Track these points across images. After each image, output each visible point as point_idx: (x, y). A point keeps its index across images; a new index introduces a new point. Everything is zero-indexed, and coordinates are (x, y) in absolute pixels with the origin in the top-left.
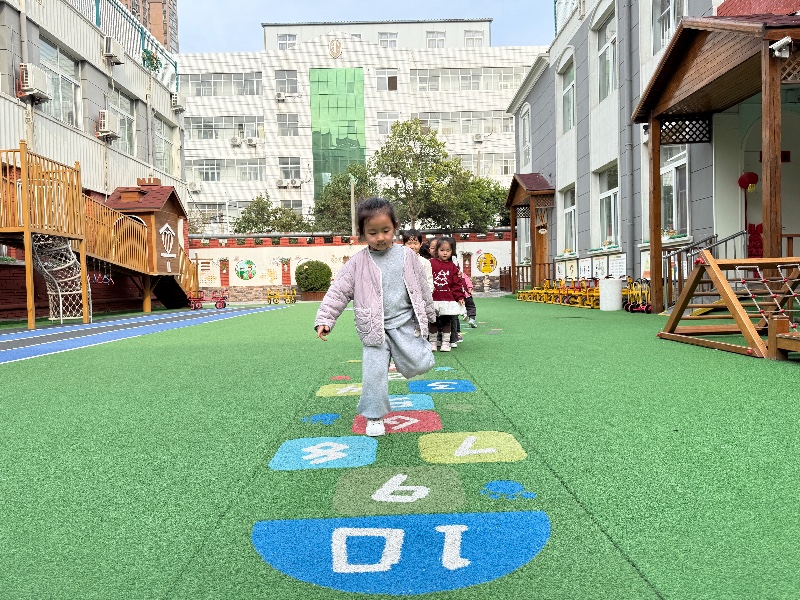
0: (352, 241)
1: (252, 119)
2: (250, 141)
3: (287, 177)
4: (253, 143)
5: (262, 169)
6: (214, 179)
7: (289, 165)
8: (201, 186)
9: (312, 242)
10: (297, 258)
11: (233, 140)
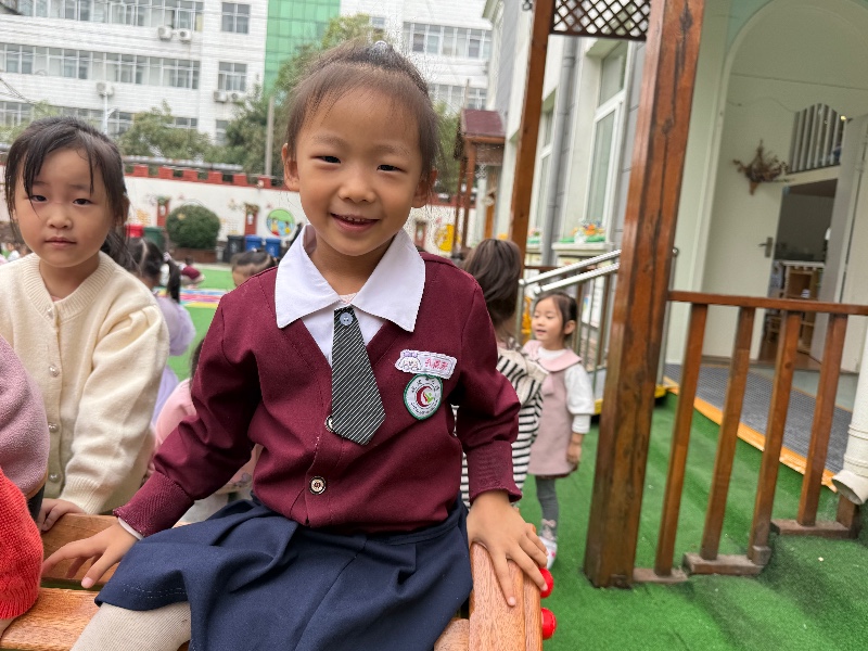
0: (261, 183)
1: (189, 5)
2: (183, 34)
3: (228, 88)
4: (188, 37)
5: (196, 73)
6: (131, 82)
7: (231, 72)
8: (113, 89)
9: (204, 176)
10: (181, 198)
11: (161, 31)
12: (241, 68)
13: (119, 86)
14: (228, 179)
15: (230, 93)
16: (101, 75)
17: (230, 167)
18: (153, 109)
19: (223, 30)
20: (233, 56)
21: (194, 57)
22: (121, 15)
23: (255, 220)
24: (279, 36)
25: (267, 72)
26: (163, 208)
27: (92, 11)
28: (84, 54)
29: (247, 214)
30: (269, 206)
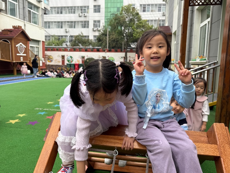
0: (106, 51)
1: (85, 7)
2: (84, 15)
3: (96, 27)
4: (86, 15)
5: (88, 24)
6: (73, 28)
7: (96, 23)
8: (69, 30)
9: (92, 50)
10: (87, 56)
11: (79, 14)
12: (99, 21)
13: (70, 29)
14: (98, 50)
15: (96, 28)
16: (66, 27)
17: (98, 47)
18: (79, 34)
19: (94, 12)
20: (97, 19)
21: (87, 20)
22: (70, 12)
24: (108, 12)
25: (105, 22)
26: (83, 59)
27: (63, 12)
28: (62, 22)
30: (108, 57)
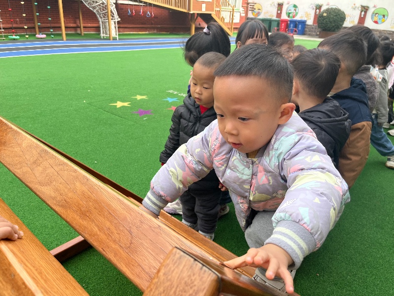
10: (328, 4)
23: (365, 15)
26: (318, 10)
29: (361, 12)
30: (375, 7)
